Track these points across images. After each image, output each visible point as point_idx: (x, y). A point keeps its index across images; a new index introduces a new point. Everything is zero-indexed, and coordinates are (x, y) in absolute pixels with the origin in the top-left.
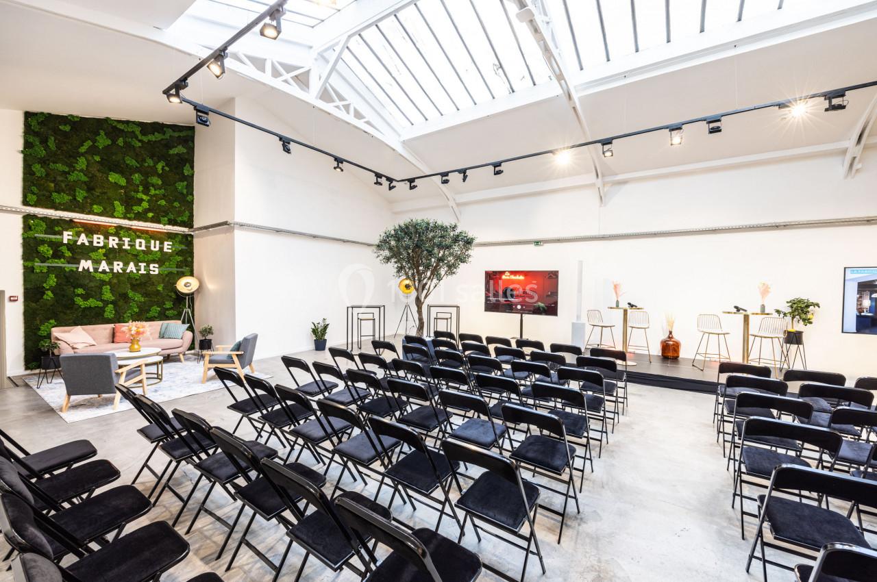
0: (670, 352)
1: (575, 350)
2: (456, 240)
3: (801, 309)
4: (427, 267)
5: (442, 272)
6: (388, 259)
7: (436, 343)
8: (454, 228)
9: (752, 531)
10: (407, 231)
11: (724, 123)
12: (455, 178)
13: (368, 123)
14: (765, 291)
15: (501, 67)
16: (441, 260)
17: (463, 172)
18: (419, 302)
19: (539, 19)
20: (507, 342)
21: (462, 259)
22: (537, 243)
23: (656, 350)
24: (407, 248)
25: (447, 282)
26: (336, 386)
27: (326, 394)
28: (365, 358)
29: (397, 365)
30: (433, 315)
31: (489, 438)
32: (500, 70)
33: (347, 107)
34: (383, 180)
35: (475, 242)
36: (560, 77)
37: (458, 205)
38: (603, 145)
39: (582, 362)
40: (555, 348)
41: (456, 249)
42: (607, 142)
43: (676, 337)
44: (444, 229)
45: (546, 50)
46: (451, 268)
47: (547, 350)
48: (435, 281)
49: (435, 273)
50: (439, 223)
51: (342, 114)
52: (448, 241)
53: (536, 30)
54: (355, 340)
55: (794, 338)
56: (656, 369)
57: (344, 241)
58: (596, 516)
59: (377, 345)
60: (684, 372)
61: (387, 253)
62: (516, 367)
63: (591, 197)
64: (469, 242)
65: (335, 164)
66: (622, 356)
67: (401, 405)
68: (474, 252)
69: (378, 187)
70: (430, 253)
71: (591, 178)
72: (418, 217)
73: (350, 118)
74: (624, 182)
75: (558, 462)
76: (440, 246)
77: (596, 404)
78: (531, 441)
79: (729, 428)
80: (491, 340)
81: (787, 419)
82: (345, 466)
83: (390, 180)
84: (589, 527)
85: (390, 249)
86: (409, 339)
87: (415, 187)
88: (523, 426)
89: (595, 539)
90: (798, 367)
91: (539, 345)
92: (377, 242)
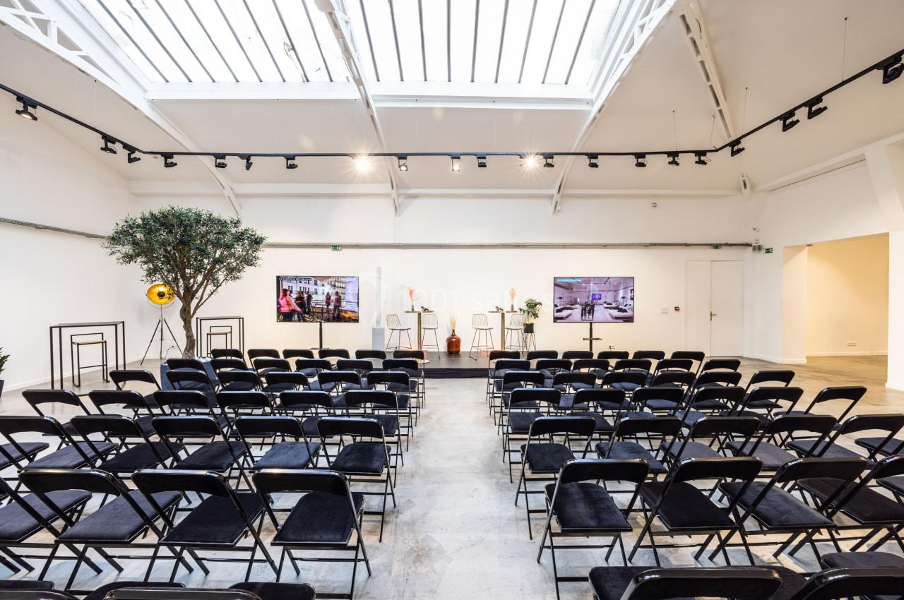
0: (453, 347)
1: (379, 354)
2: (239, 238)
3: (532, 307)
4: (198, 270)
5: (221, 276)
6: (129, 258)
7: (216, 364)
8: (237, 224)
9: (517, 474)
10: (166, 221)
11: (488, 160)
12: (235, 164)
13: (86, 58)
14: (513, 295)
15: (293, 49)
16: (217, 261)
17: (247, 157)
18: (186, 315)
19: (339, 15)
20: (308, 354)
21: (249, 261)
22: (335, 247)
23: (443, 347)
24: (164, 244)
25: (228, 289)
26: (45, 446)
27: (24, 463)
28: (100, 398)
29: (159, 399)
30: (205, 330)
31: (302, 461)
32: (292, 52)
33: (43, 25)
34: (118, 147)
35: (265, 242)
36: (359, 82)
37: (237, 196)
38: (399, 158)
39: (388, 365)
40: (360, 354)
41: (239, 250)
42: (402, 157)
43: (458, 334)
44: (223, 224)
45: (346, 50)
46: (233, 272)
47: (353, 357)
48: (210, 288)
49: (210, 276)
50: (215, 215)
51: (34, 33)
52: (227, 239)
53: (336, 25)
54: (67, 374)
55: (529, 329)
56: (444, 364)
57: (37, 227)
58: (410, 503)
59: (119, 376)
60: (465, 363)
61: (128, 249)
62: (324, 379)
63: (386, 206)
64: (257, 242)
65: (20, 106)
66: (420, 355)
67: (173, 450)
68: (263, 254)
69: (107, 154)
70: (203, 252)
71: (386, 188)
72: (182, 205)
73: (51, 43)
74: (415, 196)
75: (376, 464)
76: (217, 245)
77: (404, 402)
78: (348, 452)
79: (498, 402)
80: (288, 353)
81: (530, 387)
82: (81, 557)
83: (130, 149)
84: (405, 516)
85: (135, 243)
86: (173, 363)
87: (173, 165)
88: (337, 438)
89: (411, 524)
90: (532, 349)
91: (343, 353)
92: (110, 233)
